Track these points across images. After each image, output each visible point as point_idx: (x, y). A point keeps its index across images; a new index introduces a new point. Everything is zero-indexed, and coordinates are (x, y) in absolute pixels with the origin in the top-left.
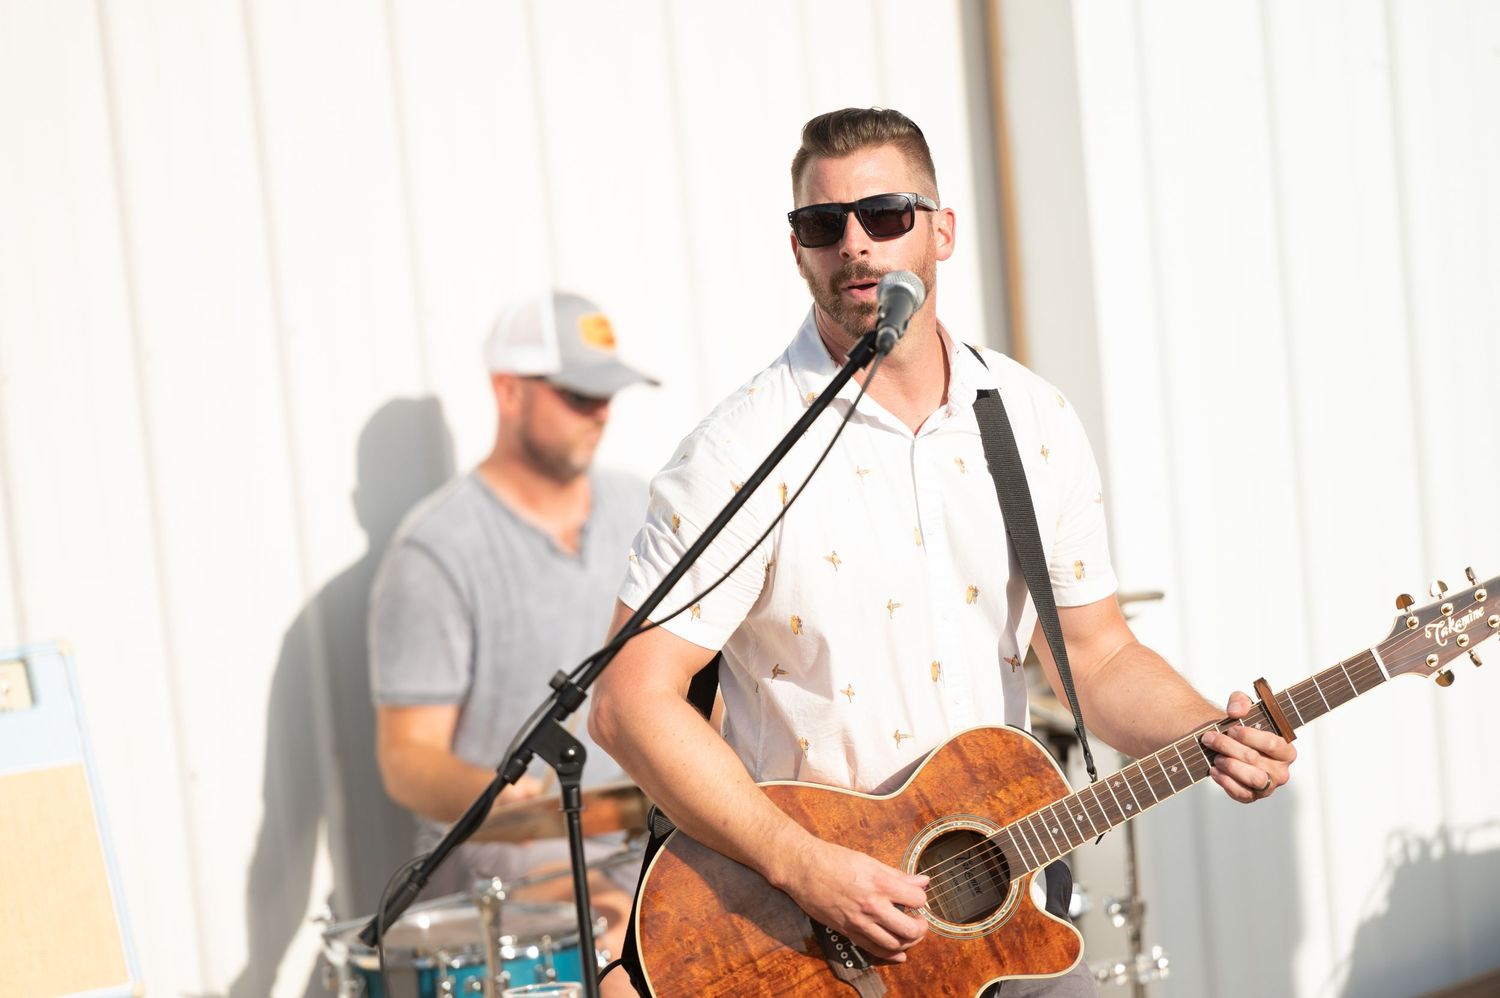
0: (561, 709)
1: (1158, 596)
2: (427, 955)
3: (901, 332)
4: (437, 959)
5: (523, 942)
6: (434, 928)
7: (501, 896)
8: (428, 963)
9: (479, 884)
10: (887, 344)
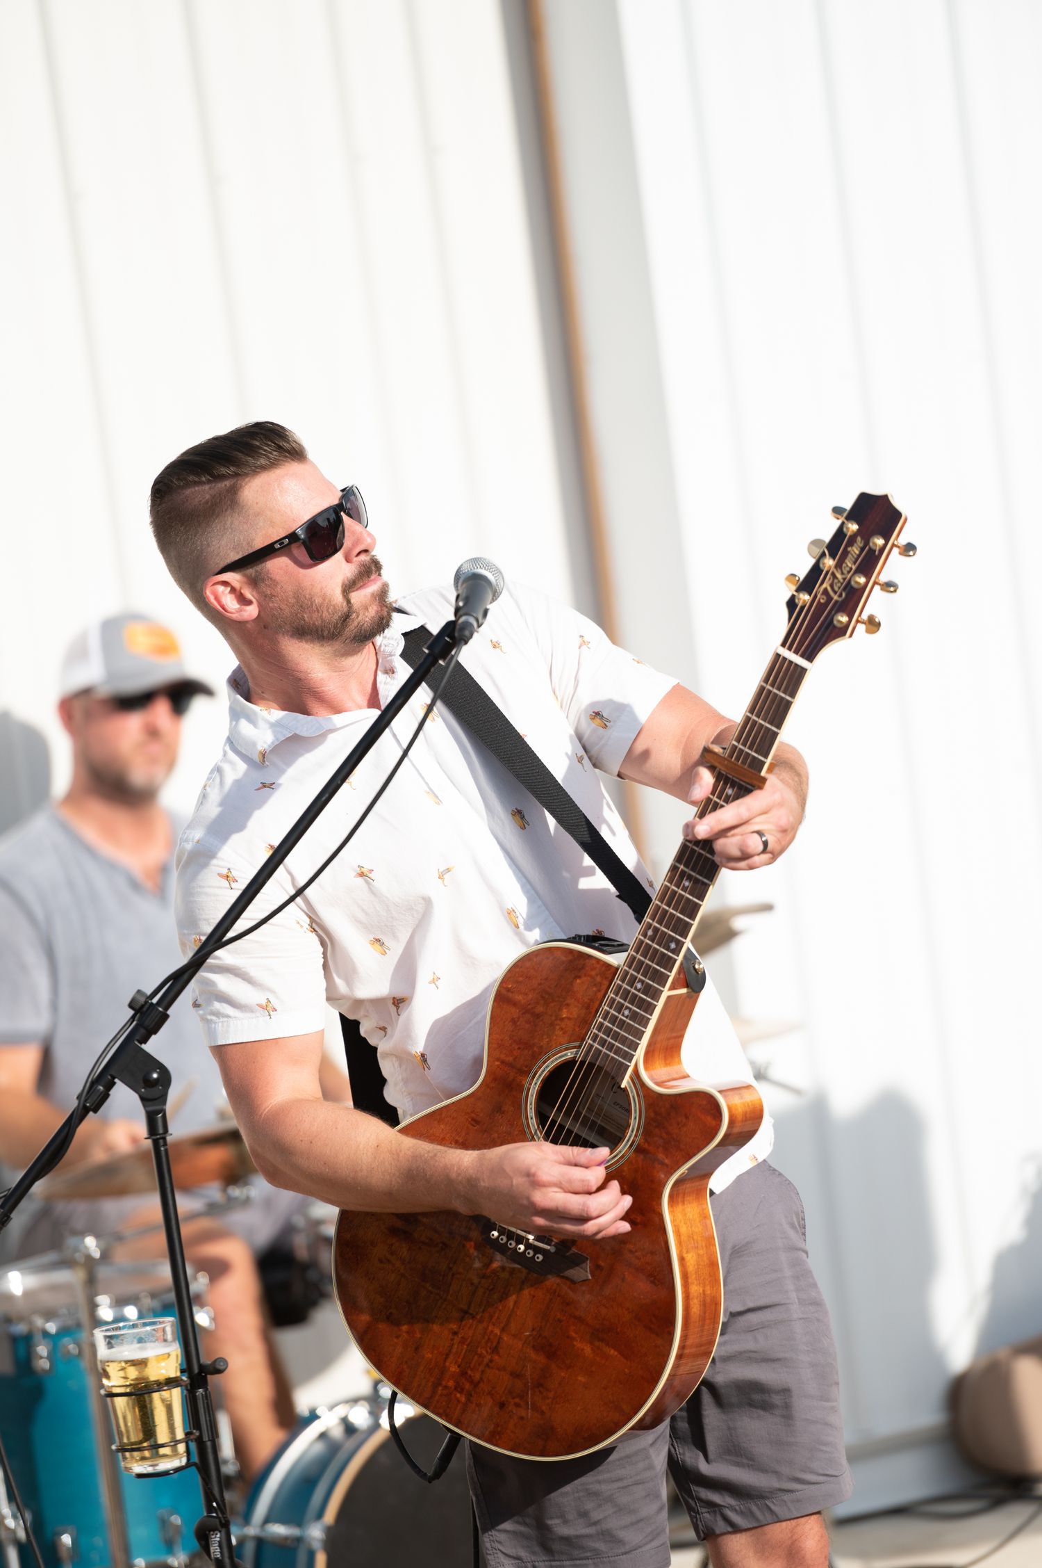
0: (142, 1031)
1: (768, 908)
2: (21, 1319)
3: (480, 621)
4: (30, 1323)
5: (120, 1302)
6: (27, 1294)
7: (96, 1254)
8: (21, 1328)
9: (71, 1241)
10: (467, 633)
